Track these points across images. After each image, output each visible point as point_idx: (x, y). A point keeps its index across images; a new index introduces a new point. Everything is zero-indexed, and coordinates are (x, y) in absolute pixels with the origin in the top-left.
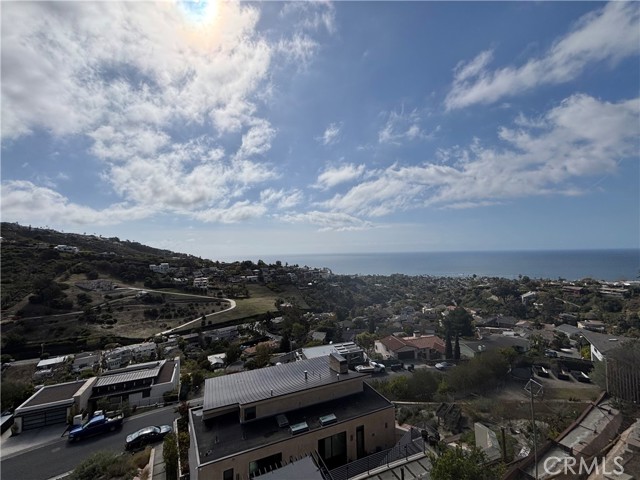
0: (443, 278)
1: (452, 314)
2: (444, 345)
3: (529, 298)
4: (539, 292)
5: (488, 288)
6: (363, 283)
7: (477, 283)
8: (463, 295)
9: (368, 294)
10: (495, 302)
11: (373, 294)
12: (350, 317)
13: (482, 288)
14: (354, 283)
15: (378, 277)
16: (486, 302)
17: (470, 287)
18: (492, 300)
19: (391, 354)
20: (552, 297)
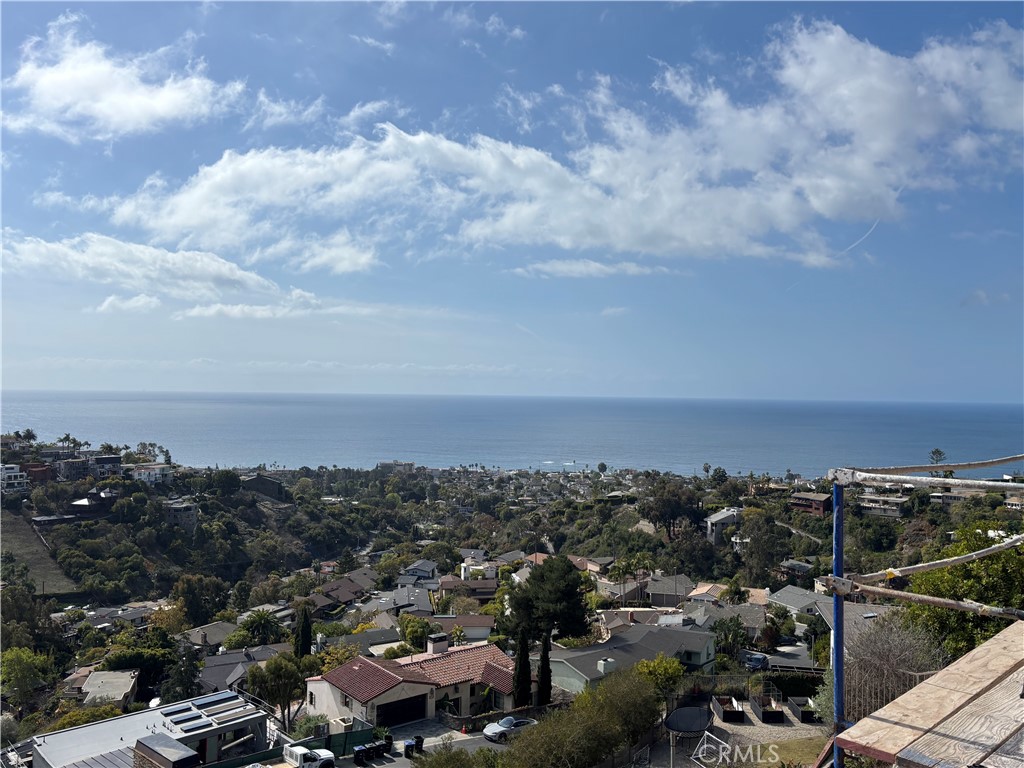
0: (521, 475)
1: (538, 576)
2: (511, 669)
3: (723, 523)
4: (745, 508)
5: (631, 500)
6: (281, 494)
7: (608, 486)
8: (571, 520)
9: (297, 530)
10: (647, 538)
11: (315, 529)
12: (229, 611)
13: (617, 501)
14: (249, 496)
15: (334, 475)
16: (625, 539)
17: (590, 499)
18: (640, 533)
19: (358, 713)
20: (769, 520)
